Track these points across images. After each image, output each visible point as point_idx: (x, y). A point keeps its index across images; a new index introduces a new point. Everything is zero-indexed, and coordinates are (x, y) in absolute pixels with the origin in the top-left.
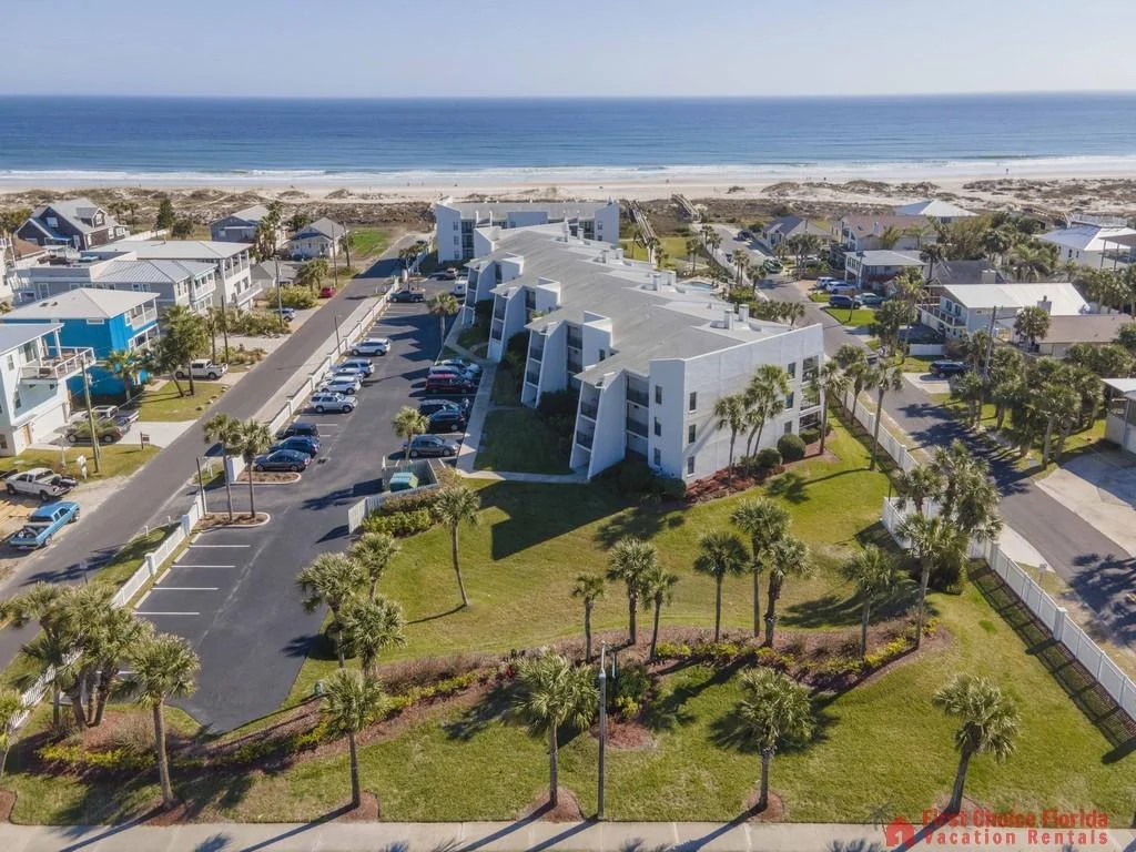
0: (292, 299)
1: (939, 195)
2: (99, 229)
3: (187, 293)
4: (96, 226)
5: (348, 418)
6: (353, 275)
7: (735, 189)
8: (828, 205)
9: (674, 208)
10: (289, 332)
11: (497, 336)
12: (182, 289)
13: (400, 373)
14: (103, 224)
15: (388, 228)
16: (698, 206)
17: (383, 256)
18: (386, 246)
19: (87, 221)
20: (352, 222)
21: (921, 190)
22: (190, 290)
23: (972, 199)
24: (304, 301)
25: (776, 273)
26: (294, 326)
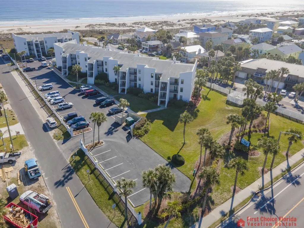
7: (77, 27)
8: (107, 31)
11: (90, 76)
21: (123, 25)
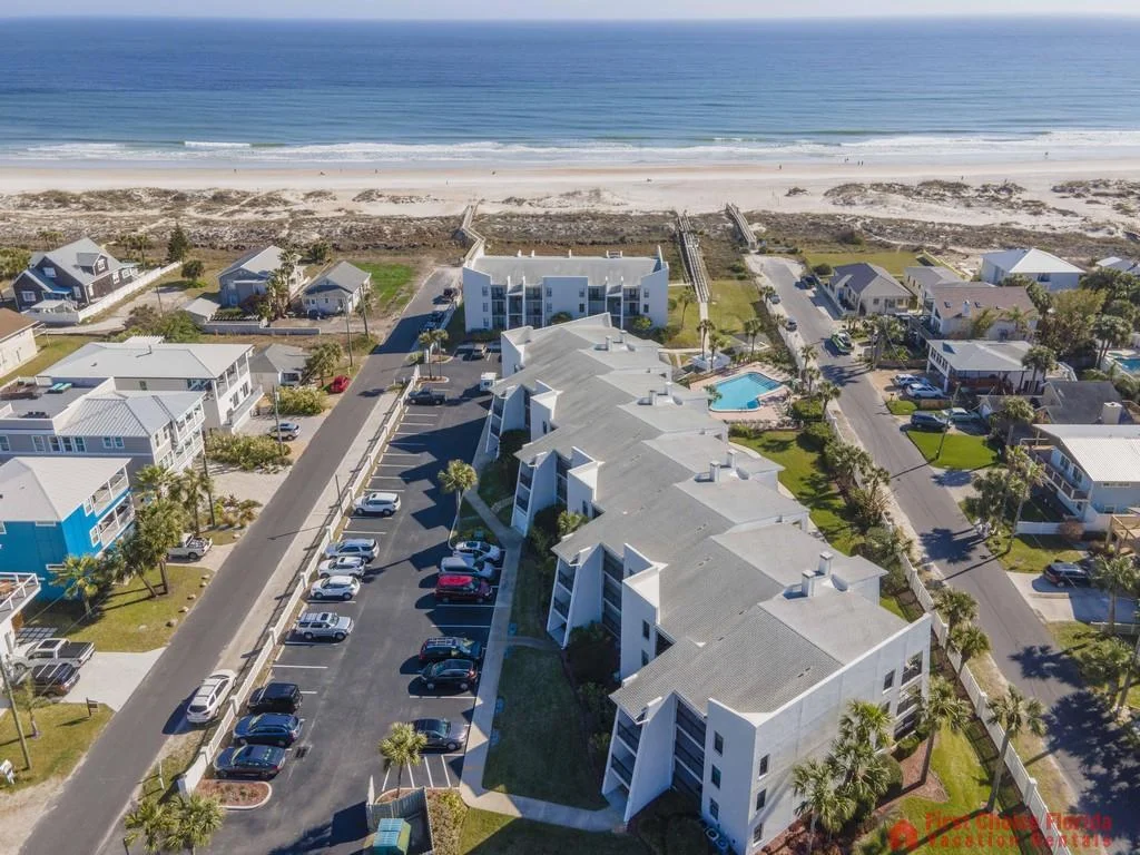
0: (297, 404)
1: (1025, 204)
2: (101, 276)
3: (169, 439)
4: (98, 273)
5: (341, 651)
6: (372, 347)
7: (794, 191)
9: (728, 229)
10: (289, 463)
11: (523, 504)
12: (161, 437)
13: (408, 554)
14: (107, 268)
15: (415, 258)
16: (756, 227)
17: (406, 311)
18: (412, 292)
19: (88, 269)
20: (376, 246)
21: (1004, 194)
22: (172, 435)
23: (1064, 213)
24: (312, 405)
25: (848, 354)
26: (297, 448)
